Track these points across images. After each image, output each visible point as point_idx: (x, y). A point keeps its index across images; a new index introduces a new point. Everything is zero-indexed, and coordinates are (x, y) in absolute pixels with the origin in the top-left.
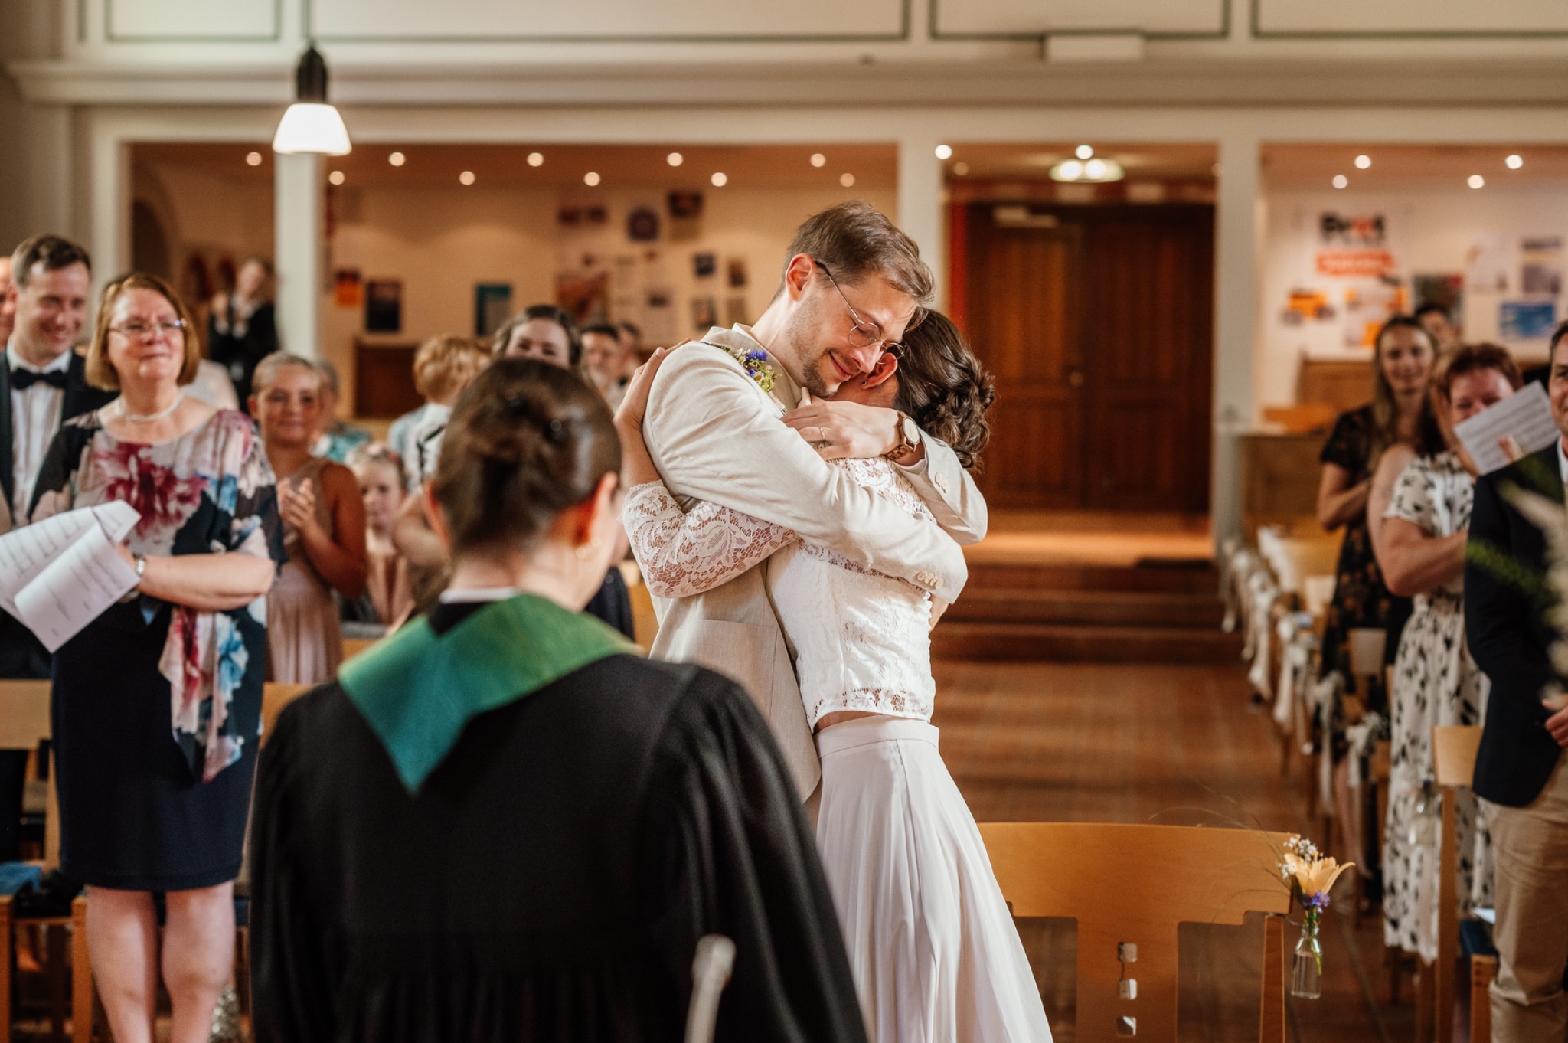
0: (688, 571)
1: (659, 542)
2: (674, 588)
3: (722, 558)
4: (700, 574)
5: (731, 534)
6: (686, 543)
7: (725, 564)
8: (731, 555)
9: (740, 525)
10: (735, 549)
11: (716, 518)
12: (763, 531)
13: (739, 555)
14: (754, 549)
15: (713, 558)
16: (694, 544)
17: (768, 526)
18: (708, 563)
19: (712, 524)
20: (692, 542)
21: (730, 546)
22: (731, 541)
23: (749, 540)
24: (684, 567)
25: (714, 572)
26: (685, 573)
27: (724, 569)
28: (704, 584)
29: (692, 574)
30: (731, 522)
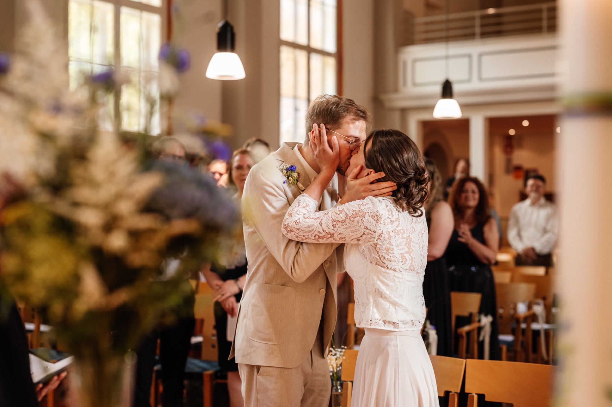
0: (295, 231)
1: (290, 215)
2: (288, 234)
3: (310, 234)
4: (299, 235)
5: (317, 228)
6: (298, 221)
7: (310, 237)
8: (314, 235)
9: (322, 227)
10: (316, 234)
11: (315, 219)
12: (331, 233)
13: (317, 237)
14: (325, 237)
15: (306, 232)
16: (301, 223)
17: (334, 232)
18: (303, 233)
19: (311, 220)
20: (300, 222)
21: (314, 232)
22: (316, 230)
23: (324, 234)
24: (294, 229)
25: (305, 237)
26: (293, 231)
27: (309, 238)
28: (300, 239)
29: (296, 233)
30: (319, 223)
